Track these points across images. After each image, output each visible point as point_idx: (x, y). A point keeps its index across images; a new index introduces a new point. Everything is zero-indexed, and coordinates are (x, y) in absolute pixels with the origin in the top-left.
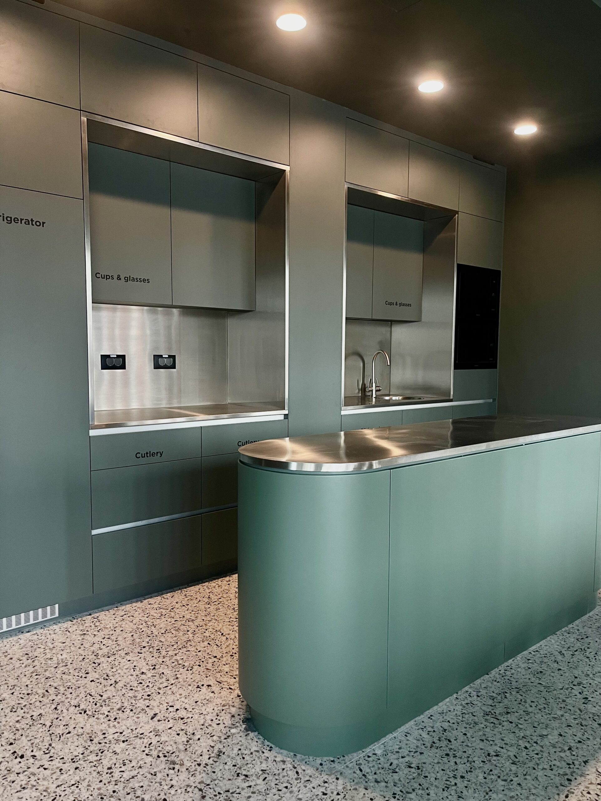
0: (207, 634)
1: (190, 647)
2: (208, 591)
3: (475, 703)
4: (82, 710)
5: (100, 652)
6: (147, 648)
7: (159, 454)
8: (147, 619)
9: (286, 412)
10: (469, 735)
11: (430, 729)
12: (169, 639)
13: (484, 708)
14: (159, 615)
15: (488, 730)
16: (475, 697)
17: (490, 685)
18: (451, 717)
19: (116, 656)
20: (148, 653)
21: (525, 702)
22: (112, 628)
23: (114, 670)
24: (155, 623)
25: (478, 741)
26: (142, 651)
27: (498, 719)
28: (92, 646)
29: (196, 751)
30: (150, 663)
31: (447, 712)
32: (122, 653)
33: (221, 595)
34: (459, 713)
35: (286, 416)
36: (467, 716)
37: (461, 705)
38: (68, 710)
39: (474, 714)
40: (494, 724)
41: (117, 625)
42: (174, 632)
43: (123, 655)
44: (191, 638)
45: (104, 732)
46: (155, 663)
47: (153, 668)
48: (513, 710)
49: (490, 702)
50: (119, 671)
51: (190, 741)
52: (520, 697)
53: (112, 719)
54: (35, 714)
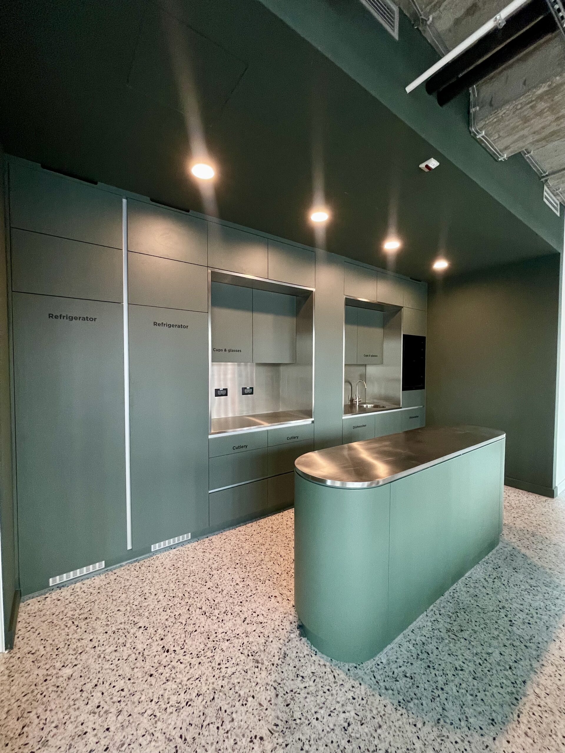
0: (272, 555)
1: (263, 565)
2: (271, 522)
3: (439, 620)
4: (204, 612)
5: (213, 566)
6: (239, 564)
7: (245, 447)
8: (238, 542)
9: (313, 419)
10: (440, 649)
11: (414, 642)
12: (251, 559)
13: (446, 625)
14: (245, 539)
15: (451, 645)
16: (438, 615)
17: (446, 605)
18: (426, 632)
19: (222, 570)
20: (239, 568)
21: (471, 621)
22: (219, 548)
23: (221, 581)
24: (243, 546)
25: (447, 655)
26: (236, 567)
27: (456, 636)
28: (209, 561)
29: (271, 652)
30: (241, 576)
31: (422, 628)
32: (225, 567)
33: (278, 526)
34: (431, 629)
35: (313, 422)
36: (436, 632)
37: (431, 621)
38: (195, 611)
39: (440, 630)
40: (455, 640)
41: (222, 546)
42: (253, 553)
43: (226, 569)
44: (263, 558)
45: (216, 631)
46: (243, 577)
47: (242, 580)
48: (465, 628)
49: (448, 620)
50: (224, 582)
51: (267, 642)
52: (468, 617)
53: (221, 621)
54: (177, 614)
